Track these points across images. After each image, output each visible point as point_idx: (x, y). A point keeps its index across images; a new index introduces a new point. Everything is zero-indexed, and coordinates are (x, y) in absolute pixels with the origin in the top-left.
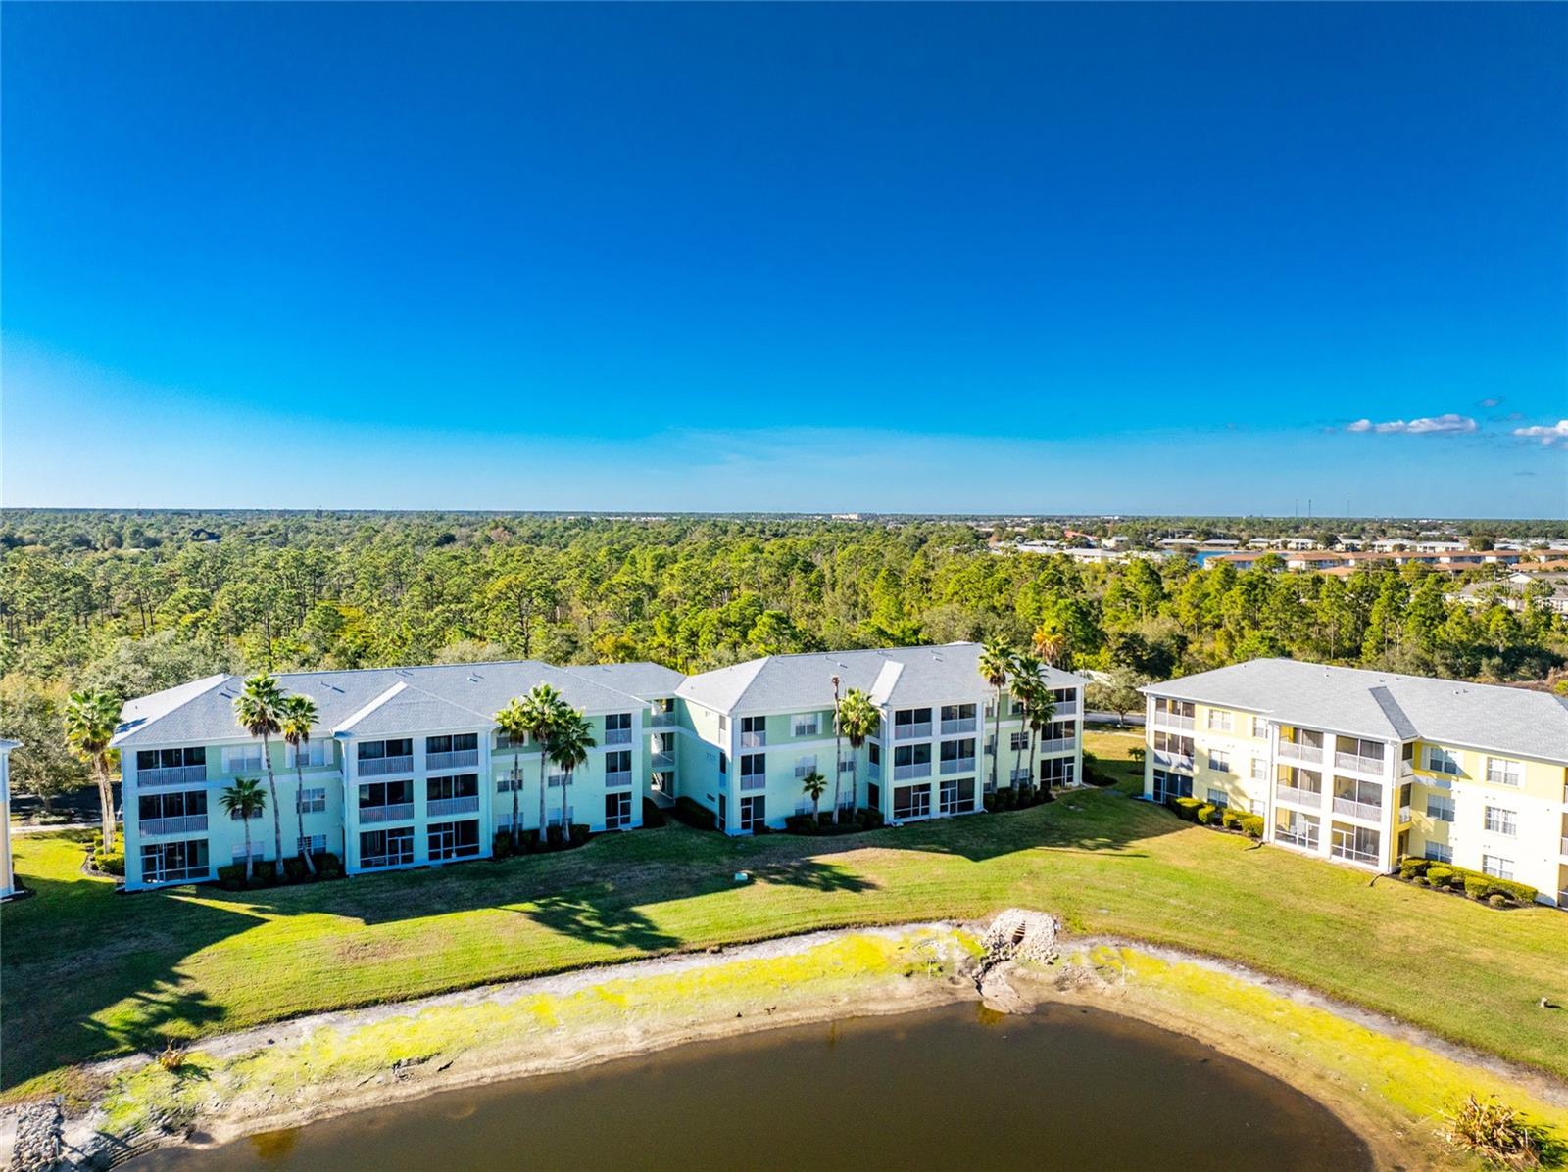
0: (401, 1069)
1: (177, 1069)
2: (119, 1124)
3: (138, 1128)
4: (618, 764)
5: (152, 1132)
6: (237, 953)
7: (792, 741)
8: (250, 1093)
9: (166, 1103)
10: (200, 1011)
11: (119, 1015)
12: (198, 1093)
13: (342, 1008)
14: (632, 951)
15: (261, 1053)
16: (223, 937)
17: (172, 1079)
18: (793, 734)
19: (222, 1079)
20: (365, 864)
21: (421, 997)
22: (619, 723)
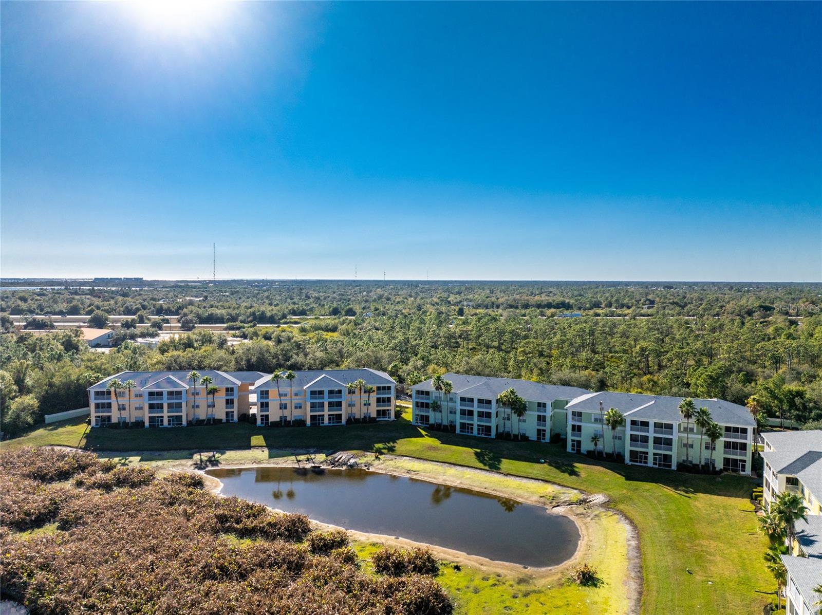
0: (409, 471)
1: (377, 457)
2: (360, 462)
3: (361, 464)
4: (542, 419)
5: (363, 465)
6: (410, 441)
7: (592, 423)
8: (382, 465)
9: (369, 462)
10: (391, 450)
11: (377, 446)
12: (377, 462)
13: (414, 457)
14: (487, 468)
15: (392, 460)
16: (411, 438)
17: (374, 458)
18: (593, 421)
19: (381, 461)
20: (461, 431)
21: (431, 461)
22: (542, 406)
